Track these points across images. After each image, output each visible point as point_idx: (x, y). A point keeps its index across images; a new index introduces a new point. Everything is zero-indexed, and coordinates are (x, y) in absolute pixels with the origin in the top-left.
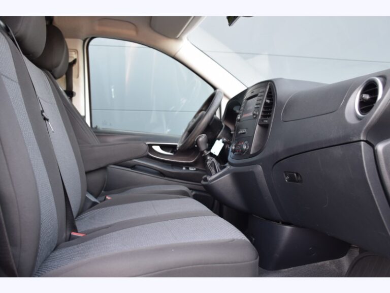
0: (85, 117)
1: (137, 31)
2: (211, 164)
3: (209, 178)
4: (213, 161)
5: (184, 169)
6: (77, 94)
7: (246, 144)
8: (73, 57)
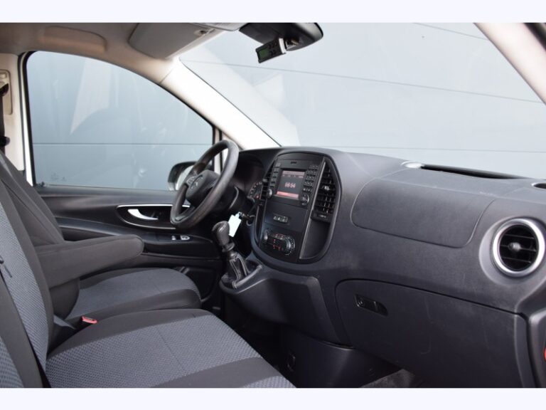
0: (24, 171)
1: (106, 45)
2: (235, 263)
3: (235, 285)
4: (238, 260)
5: (174, 239)
6: (11, 140)
7: (290, 241)
8: (3, 83)
